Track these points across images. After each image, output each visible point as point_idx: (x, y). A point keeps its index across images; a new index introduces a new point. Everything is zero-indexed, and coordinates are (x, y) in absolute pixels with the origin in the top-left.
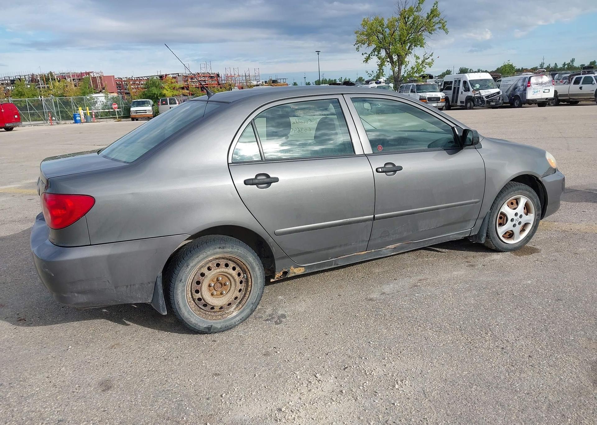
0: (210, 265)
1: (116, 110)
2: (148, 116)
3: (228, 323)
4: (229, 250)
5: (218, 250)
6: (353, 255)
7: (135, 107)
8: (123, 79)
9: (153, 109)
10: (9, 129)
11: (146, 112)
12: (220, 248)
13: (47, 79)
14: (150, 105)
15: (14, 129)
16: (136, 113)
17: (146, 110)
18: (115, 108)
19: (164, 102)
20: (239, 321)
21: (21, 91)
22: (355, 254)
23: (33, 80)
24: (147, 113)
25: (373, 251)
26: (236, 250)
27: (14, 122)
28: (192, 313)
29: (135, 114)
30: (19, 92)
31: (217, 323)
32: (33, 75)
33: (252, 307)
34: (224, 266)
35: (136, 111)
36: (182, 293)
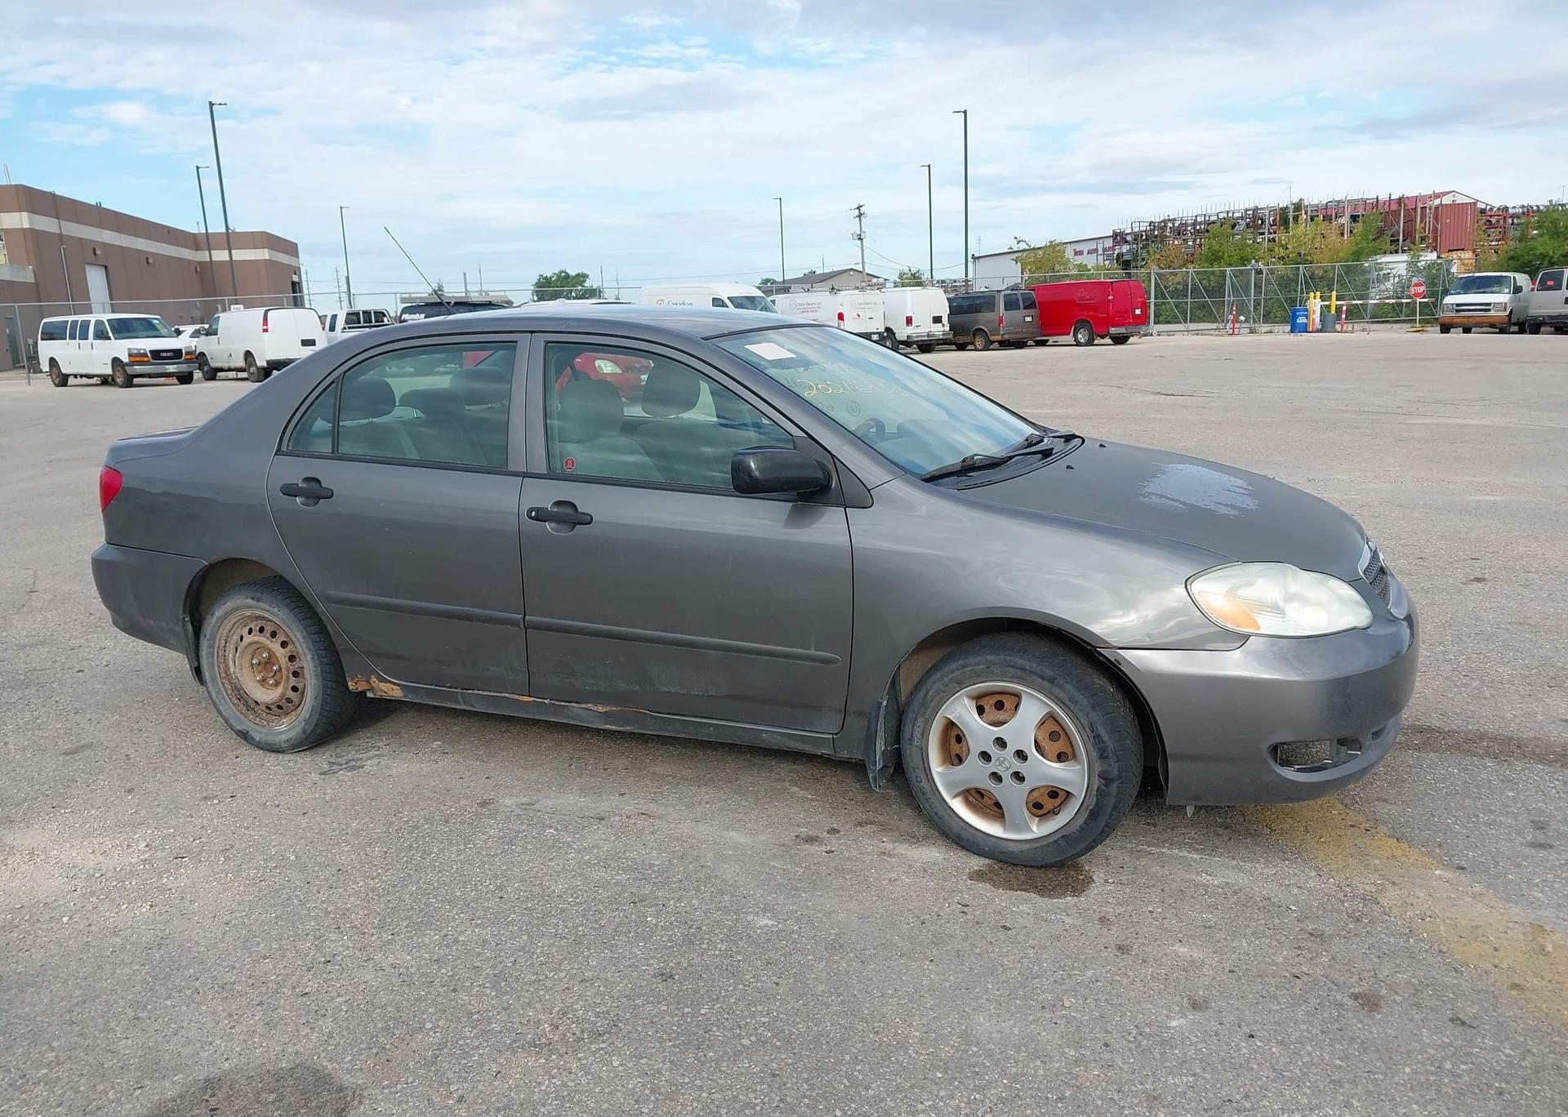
0: (252, 626)
1: (1419, 300)
2: (1490, 320)
3: (269, 739)
4: (266, 607)
5: (250, 601)
6: (503, 695)
7: (1459, 293)
8: (1511, 211)
9: (1512, 301)
10: (1120, 340)
11: (1489, 310)
12: (253, 598)
13: (1285, 218)
14: (1507, 291)
15: (1131, 340)
16: (1457, 311)
17: (1489, 304)
18: (1417, 295)
19: (1550, 283)
20: (284, 742)
21: (1217, 248)
22: (507, 695)
23: (1255, 220)
24: (1492, 313)
25: (547, 701)
26: (276, 610)
27: (1129, 323)
28: (224, 698)
29: (1453, 314)
30: (1214, 253)
31: (256, 731)
32: (1256, 209)
33: (305, 726)
34: (268, 635)
35: (1458, 305)
36: (208, 658)
